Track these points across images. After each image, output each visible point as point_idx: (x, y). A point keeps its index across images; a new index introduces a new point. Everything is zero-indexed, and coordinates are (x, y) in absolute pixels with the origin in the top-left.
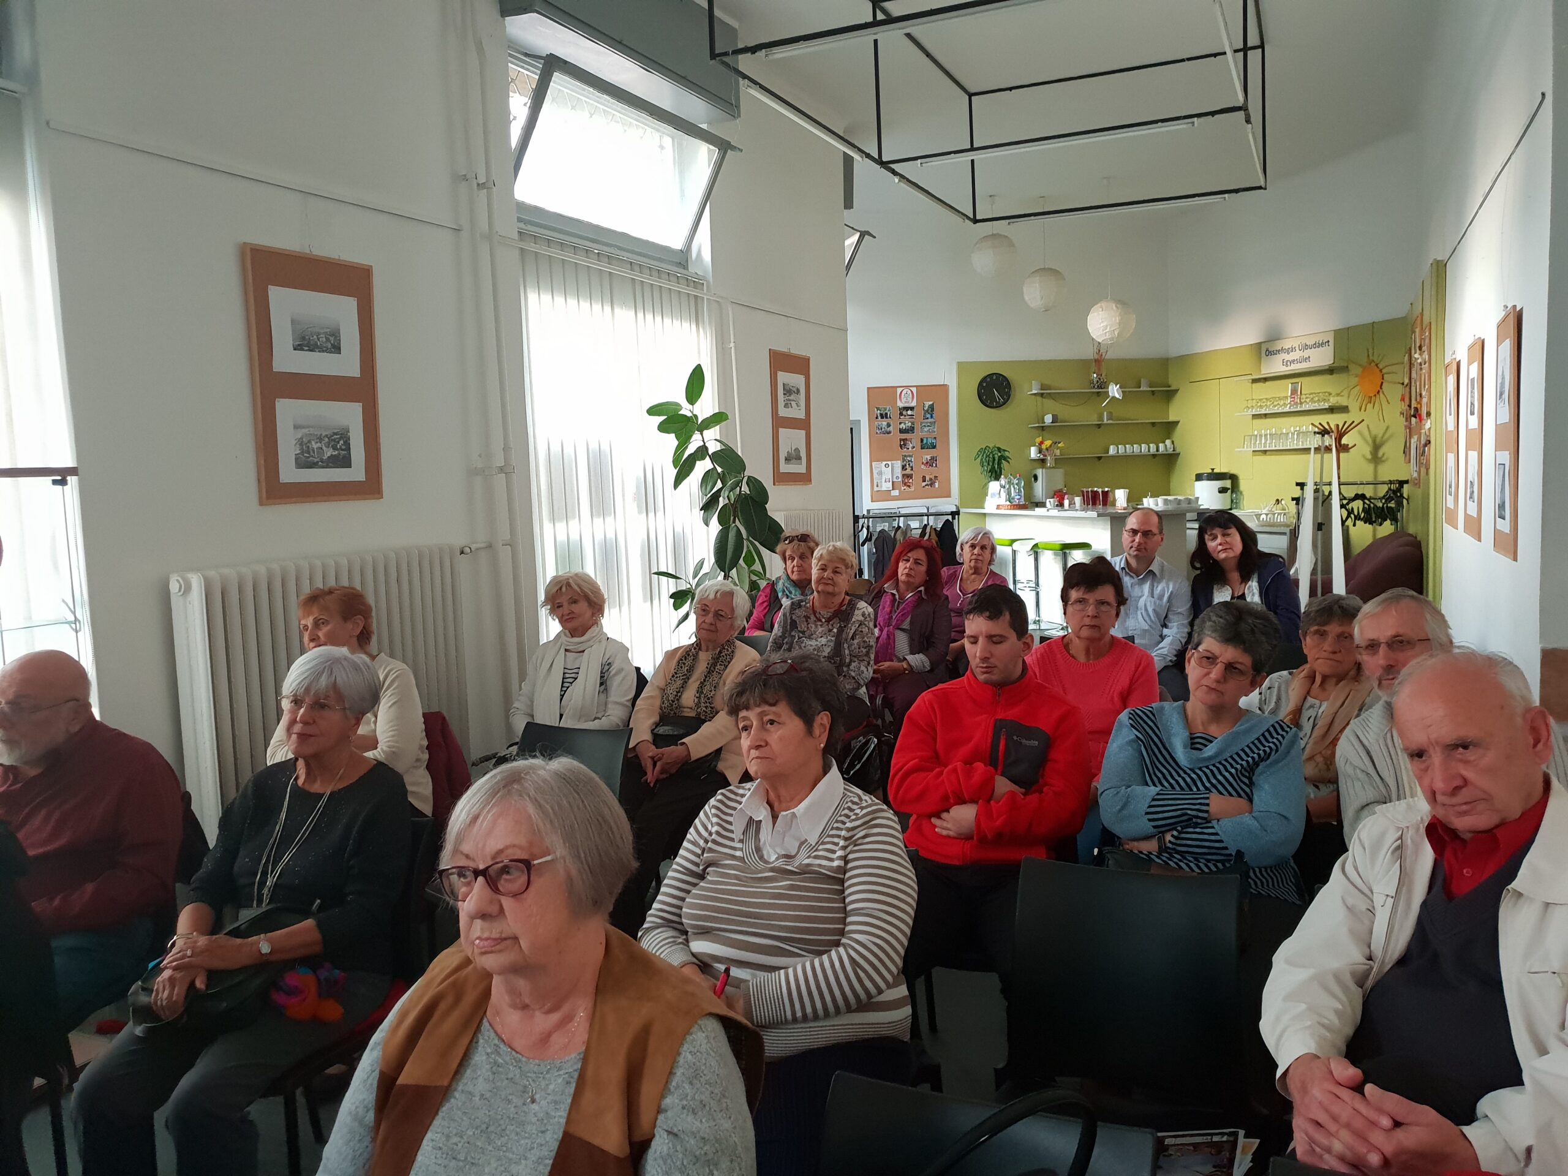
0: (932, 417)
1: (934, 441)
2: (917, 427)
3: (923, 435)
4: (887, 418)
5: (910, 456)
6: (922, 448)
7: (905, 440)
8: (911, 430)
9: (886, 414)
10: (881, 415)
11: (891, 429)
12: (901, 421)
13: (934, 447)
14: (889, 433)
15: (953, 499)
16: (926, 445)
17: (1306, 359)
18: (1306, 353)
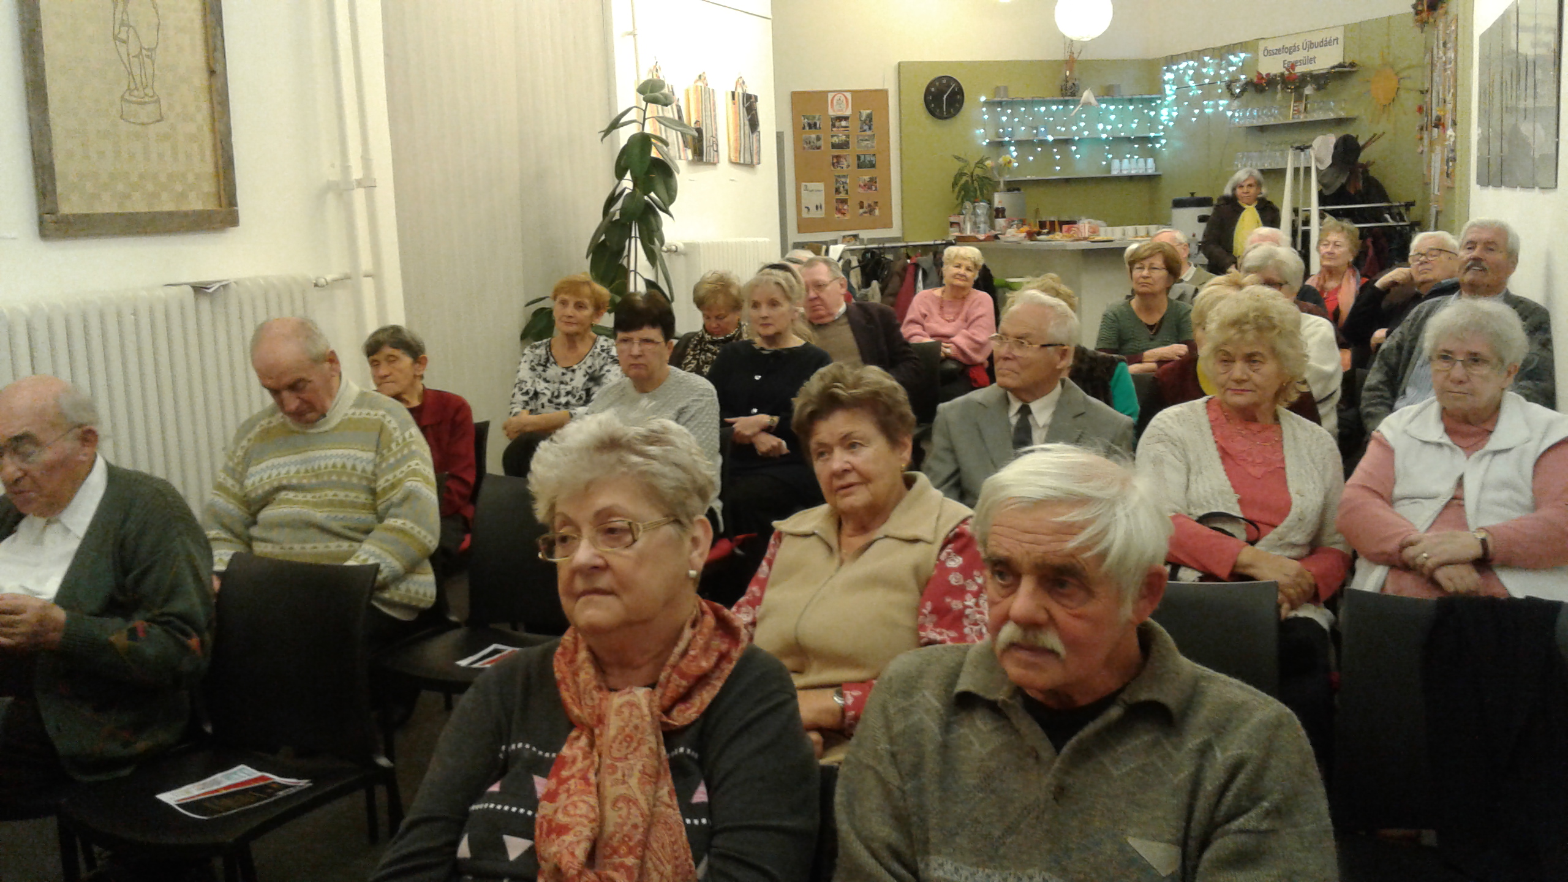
0: (870, 129)
1: (873, 158)
2: (853, 142)
3: (859, 151)
4: (816, 128)
5: (844, 176)
6: (859, 167)
7: (838, 157)
8: (844, 145)
9: (815, 124)
10: (810, 125)
11: (821, 143)
12: (833, 133)
13: (873, 166)
14: (819, 148)
15: (895, 232)
16: (863, 164)
17: (1312, 60)
18: (1312, 53)
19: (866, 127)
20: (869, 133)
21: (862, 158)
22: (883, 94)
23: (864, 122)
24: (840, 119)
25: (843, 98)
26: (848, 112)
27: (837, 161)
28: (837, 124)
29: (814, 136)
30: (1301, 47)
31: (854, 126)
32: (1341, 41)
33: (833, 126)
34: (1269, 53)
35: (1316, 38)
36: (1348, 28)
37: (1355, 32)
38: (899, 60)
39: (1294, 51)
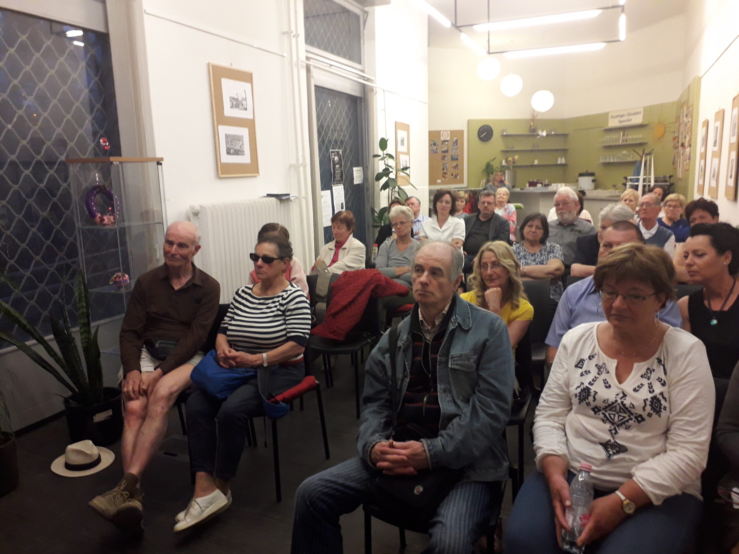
1: (457, 157)
2: (450, 151)
3: (452, 154)
4: (437, 145)
5: (446, 164)
6: (452, 160)
7: (444, 156)
8: (447, 151)
9: (436, 143)
10: (434, 144)
11: (438, 151)
12: (442, 147)
13: (457, 159)
15: (465, 185)
16: (454, 159)
17: (630, 120)
18: (630, 117)
19: (455, 144)
20: (456, 147)
21: (453, 157)
22: (462, 132)
23: (454, 143)
24: (445, 141)
25: (446, 133)
26: (448, 139)
27: (444, 158)
28: (444, 143)
29: (435, 148)
30: (626, 115)
31: (450, 144)
32: (642, 113)
33: (442, 144)
34: (613, 117)
35: (632, 112)
36: (645, 109)
37: (648, 110)
38: (468, 119)
39: (623, 116)
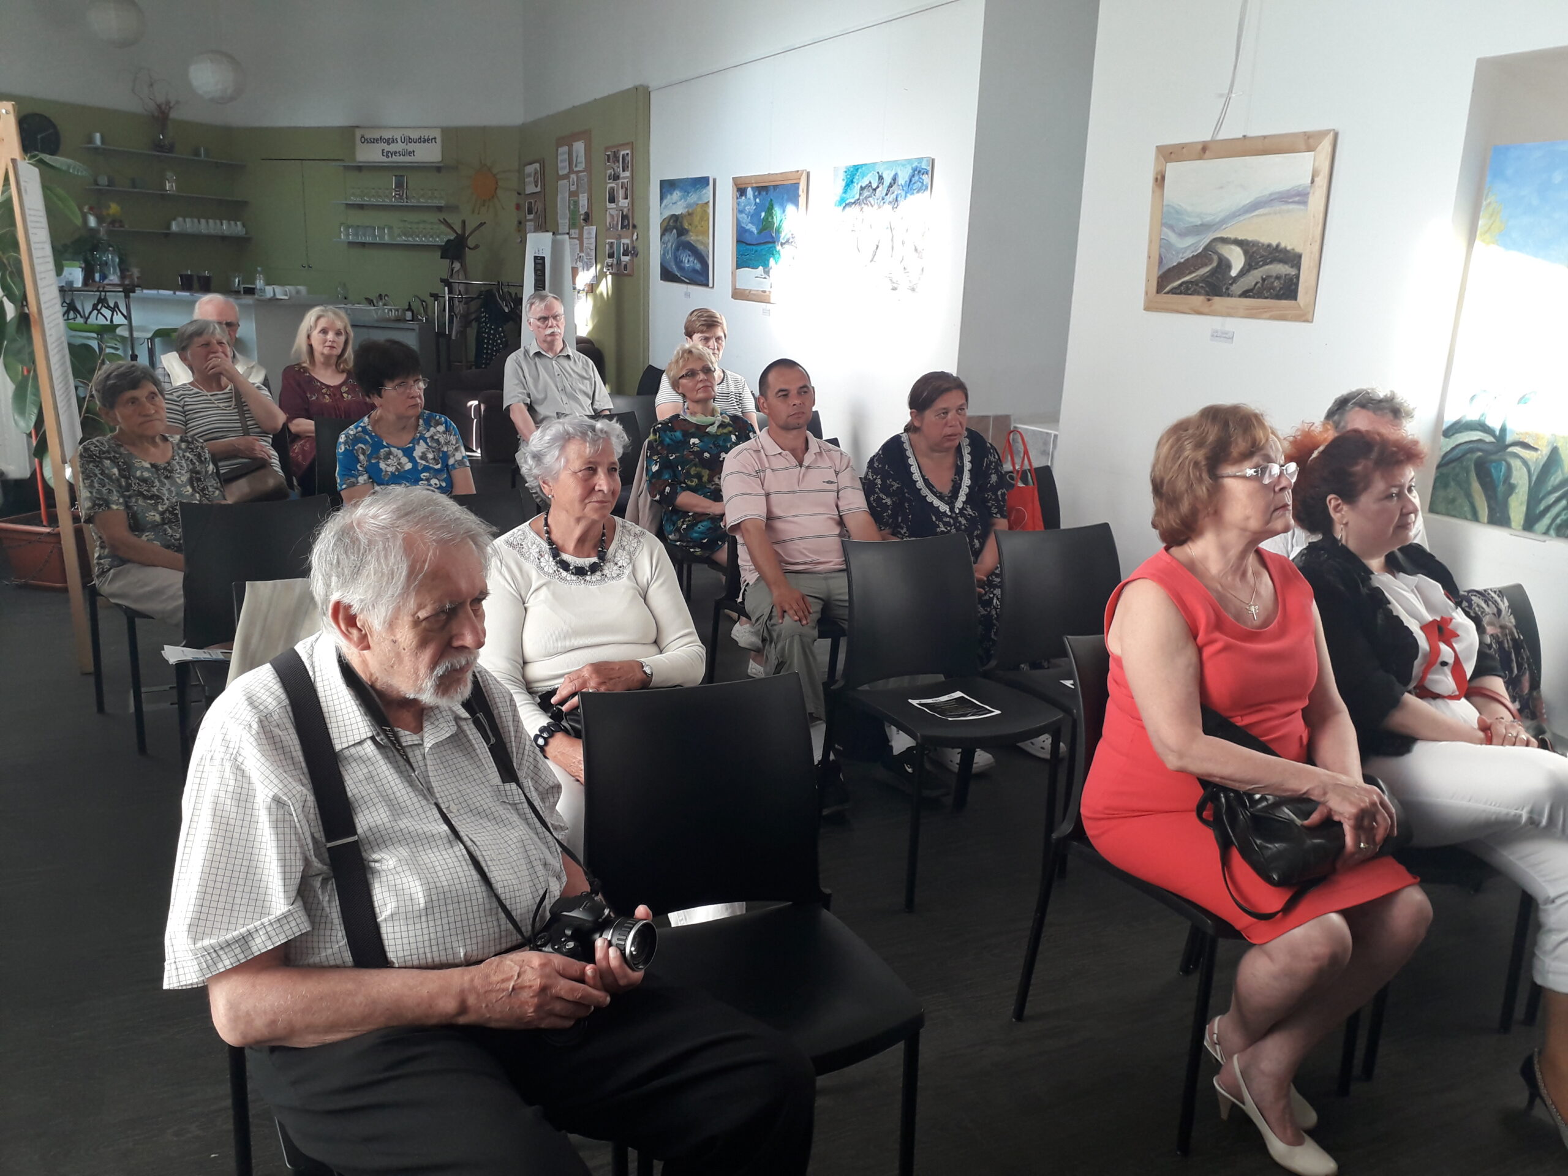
17: (411, 153)
18: (411, 147)
30: (399, 140)
32: (439, 140)
34: (365, 140)
35: (415, 135)
36: (446, 132)
37: (452, 136)
39: (393, 142)
